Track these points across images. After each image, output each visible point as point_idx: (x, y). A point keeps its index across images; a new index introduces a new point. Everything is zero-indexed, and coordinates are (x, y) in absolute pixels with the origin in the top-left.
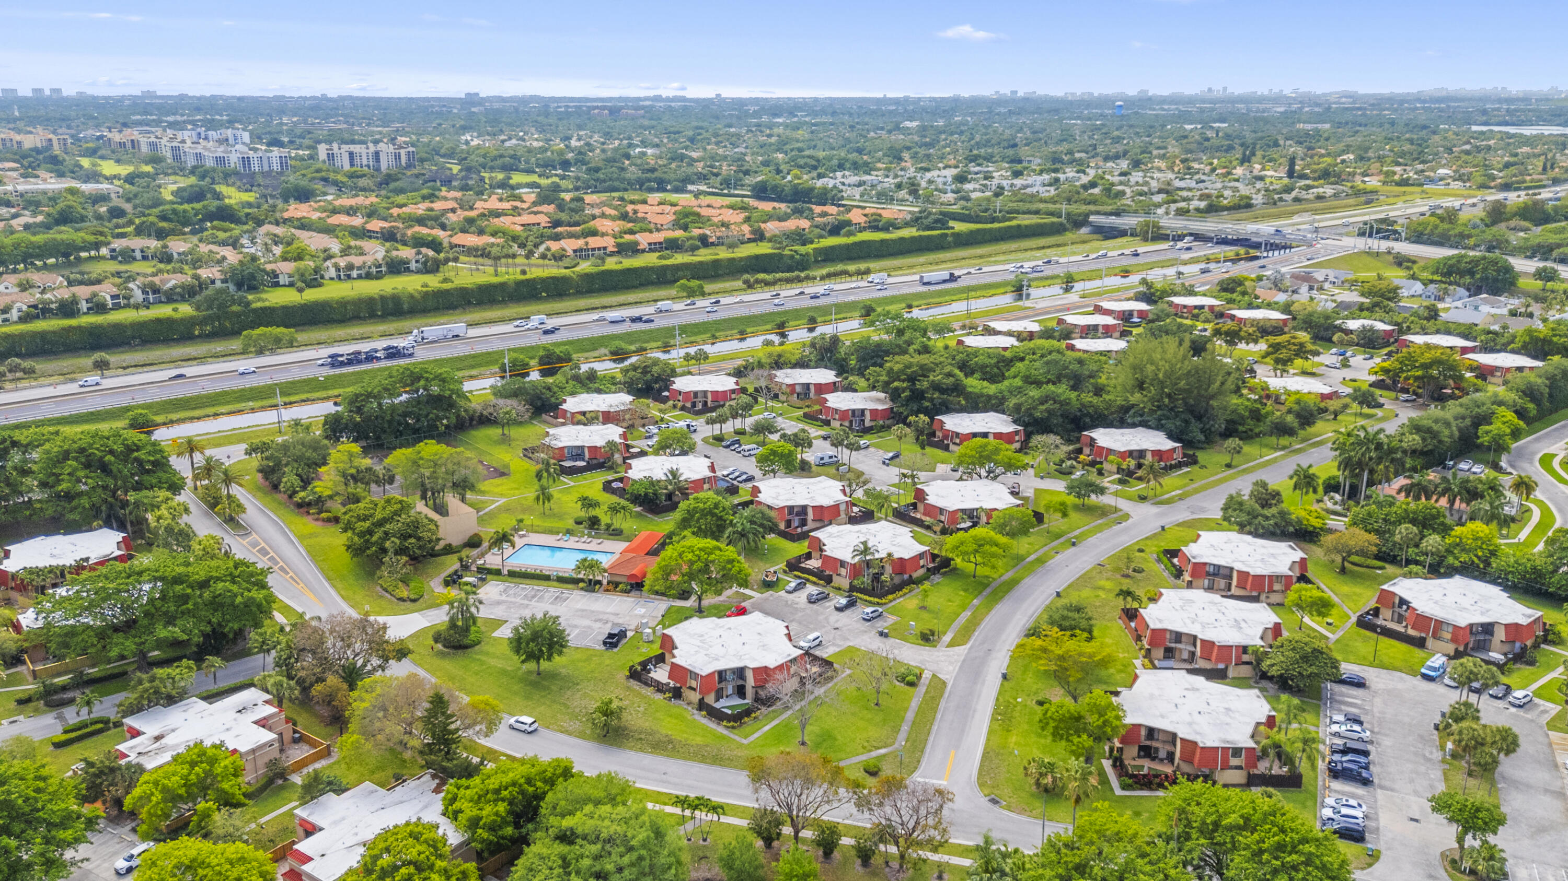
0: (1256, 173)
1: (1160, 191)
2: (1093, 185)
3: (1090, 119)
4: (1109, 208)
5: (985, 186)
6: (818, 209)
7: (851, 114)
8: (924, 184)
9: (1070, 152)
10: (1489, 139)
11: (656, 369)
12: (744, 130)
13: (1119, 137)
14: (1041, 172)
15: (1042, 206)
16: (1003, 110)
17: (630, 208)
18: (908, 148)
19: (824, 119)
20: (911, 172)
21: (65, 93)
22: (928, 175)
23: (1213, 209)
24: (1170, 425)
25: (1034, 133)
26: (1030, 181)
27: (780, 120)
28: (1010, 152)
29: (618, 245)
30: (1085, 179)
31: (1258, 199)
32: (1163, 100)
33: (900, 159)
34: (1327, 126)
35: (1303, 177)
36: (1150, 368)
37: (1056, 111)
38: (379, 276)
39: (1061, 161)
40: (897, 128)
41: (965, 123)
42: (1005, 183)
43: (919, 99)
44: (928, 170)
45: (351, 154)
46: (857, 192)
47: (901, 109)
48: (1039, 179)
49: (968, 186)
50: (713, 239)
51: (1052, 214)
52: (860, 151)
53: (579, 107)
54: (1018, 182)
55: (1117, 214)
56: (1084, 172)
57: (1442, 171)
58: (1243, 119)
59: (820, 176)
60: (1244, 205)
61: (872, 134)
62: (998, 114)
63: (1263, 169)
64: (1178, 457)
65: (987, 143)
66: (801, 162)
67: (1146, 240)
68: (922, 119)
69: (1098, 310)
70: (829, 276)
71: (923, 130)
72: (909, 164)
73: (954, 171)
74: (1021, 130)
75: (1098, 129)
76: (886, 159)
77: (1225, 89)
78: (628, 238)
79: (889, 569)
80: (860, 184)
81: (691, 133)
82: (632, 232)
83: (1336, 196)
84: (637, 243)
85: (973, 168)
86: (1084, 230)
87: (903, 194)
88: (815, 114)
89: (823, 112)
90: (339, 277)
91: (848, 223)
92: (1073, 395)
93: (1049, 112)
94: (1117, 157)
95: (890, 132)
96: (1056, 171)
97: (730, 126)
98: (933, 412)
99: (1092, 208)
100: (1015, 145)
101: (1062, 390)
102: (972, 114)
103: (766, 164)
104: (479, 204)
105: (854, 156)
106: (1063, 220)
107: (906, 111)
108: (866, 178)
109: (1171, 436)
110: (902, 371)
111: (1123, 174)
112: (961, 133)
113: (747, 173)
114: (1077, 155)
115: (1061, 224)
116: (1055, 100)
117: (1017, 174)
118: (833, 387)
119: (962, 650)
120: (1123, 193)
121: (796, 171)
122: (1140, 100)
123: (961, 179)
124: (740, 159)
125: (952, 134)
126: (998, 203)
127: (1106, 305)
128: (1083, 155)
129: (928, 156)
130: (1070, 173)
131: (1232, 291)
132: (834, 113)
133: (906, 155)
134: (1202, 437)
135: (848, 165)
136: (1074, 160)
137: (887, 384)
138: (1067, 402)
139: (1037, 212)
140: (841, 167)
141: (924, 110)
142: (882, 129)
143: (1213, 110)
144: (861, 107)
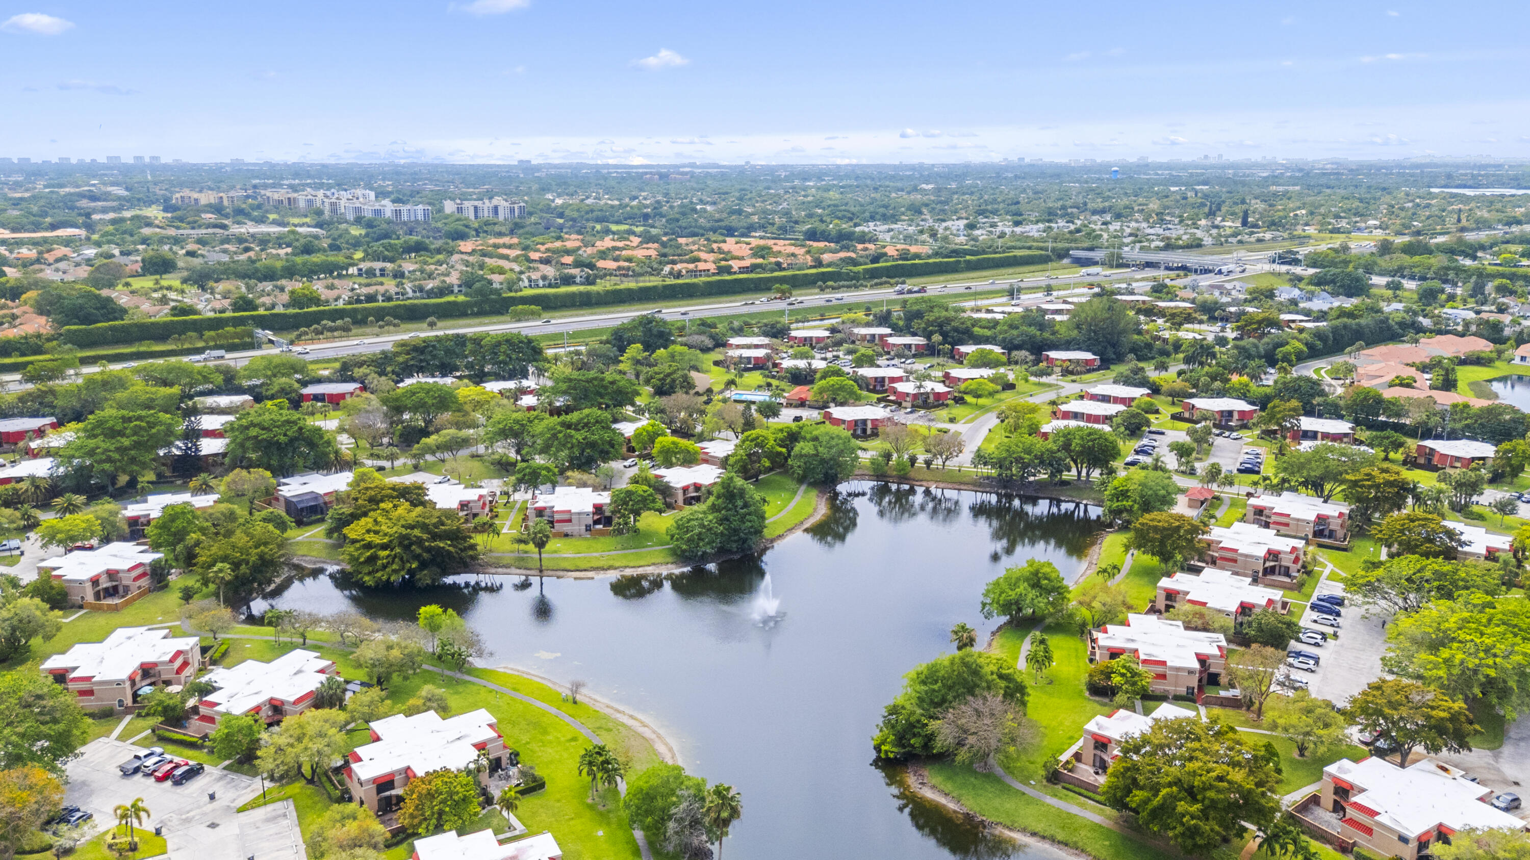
0: (1216, 222)
1: (1131, 235)
2: (1078, 231)
3: (1087, 182)
4: (1086, 245)
5: (991, 232)
6: (860, 246)
7: (873, 179)
8: (941, 231)
9: (1063, 208)
10: (1433, 199)
11: (779, 326)
12: (782, 192)
13: (1109, 197)
14: (1037, 222)
15: (1035, 244)
16: (1010, 175)
17: (715, 246)
18: (927, 205)
19: (849, 182)
20: (930, 222)
21: (163, 160)
22: (944, 224)
23: (1169, 246)
24: (1095, 349)
25: (1036, 193)
26: (1028, 228)
27: (811, 184)
28: (1013, 208)
29: (719, 268)
30: (1072, 227)
31: (1207, 241)
32: (1161, 166)
33: (921, 213)
34: (1297, 188)
35: (1255, 226)
36: (1083, 315)
37: (1058, 176)
38: (556, 286)
39: (1056, 215)
40: (915, 189)
41: (976, 186)
42: (1008, 230)
43: (933, 165)
44: (944, 221)
45: (476, 208)
46: (888, 237)
47: (917, 175)
48: (1035, 227)
49: (977, 232)
50: (785, 265)
51: (1041, 249)
52: (886, 207)
53: (629, 173)
54: (1018, 230)
55: (1091, 249)
56: (1073, 223)
57: (1372, 222)
58: (1223, 181)
59: (856, 225)
60: (1196, 245)
61: (893, 195)
62: (1005, 178)
63: (1223, 220)
64: (1097, 363)
65: (995, 201)
66: (840, 214)
67: (1111, 267)
68: (936, 183)
69: (1065, 302)
70: (876, 284)
71: (938, 190)
72: (928, 217)
73: (965, 222)
74: (1024, 191)
75: (1092, 190)
76: (909, 213)
77: (1220, 156)
78: (723, 263)
79: (931, 397)
80: (890, 230)
81: (737, 194)
82: (726, 260)
83: (1274, 239)
84: (731, 267)
85: (981, 219)
86: (1066, 261)
87: (925, 237)
88: (841, 178)
89: (847, 176)
90: (530, 286)
91: (885, 254)
92: (1038, 333)
93: (1051, 176)
94: (1103, 212)
95: (909, 193)
96: (1049, 221)
97: (769, 188)
98: (953, 344)
99: (1073, 245)
100: (1018, 203)
101: (1033, 330)
102: (982, 179)
103: (810, 216)
104: (598, 243)
105: (882, 210)
106: (1049, 253)
107: (922, 175)
108: (893, 226)
109: (1094, 354)
110: (935, 321)
111: (1104, 223)
112: (972, 193)
113: (796, 222)
114: (1069, 210)
115: (1048, 256)
116: (1057, 166)
117: (1017, 224)
118: (891, 335)
119: (969, 425)
120: (1101, 236)
121: (836, 221)
122: (1138, 166)
123: (971, 226)
124: (787, 213)
125: (964, 194)
126: (1000, 242)
127: (1070, 300)
128: (1075, 210)
129: (944, 210)
130: (1062, 223)
131: (1160, 292)
132: (857, 178)
133: (925, 211)
134: (1114, 356)
135: (878, 217)
136: (1067, 214)
137: (925, 329)
138: (1034, 336)
139: (1030, 248)
140: (873, 218)
141: (939, 175)
142: (902, 190)
143: (1202, 174)
144: (880, 173)
